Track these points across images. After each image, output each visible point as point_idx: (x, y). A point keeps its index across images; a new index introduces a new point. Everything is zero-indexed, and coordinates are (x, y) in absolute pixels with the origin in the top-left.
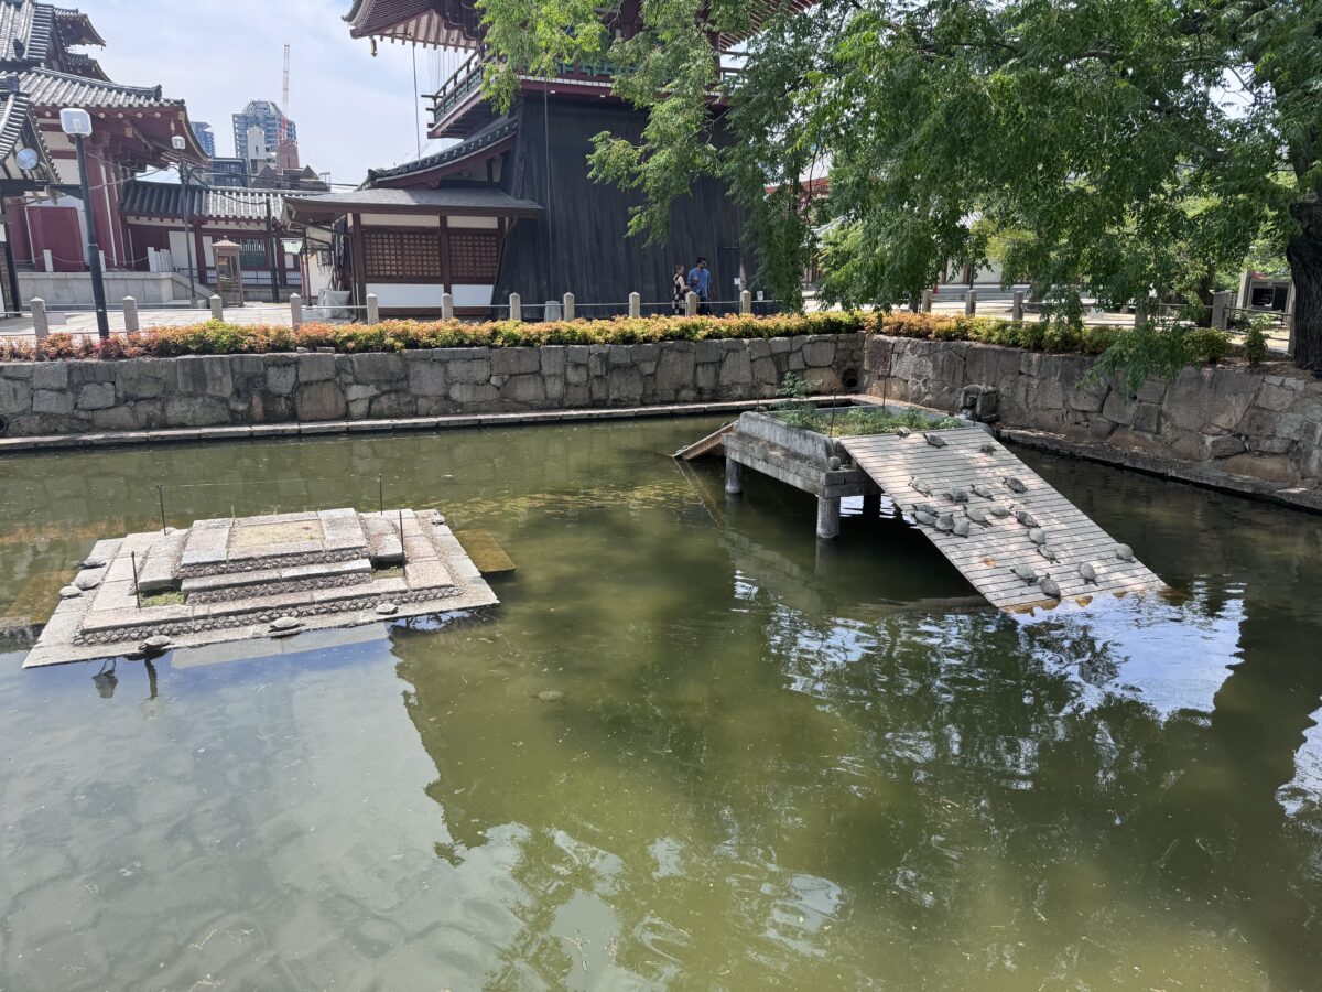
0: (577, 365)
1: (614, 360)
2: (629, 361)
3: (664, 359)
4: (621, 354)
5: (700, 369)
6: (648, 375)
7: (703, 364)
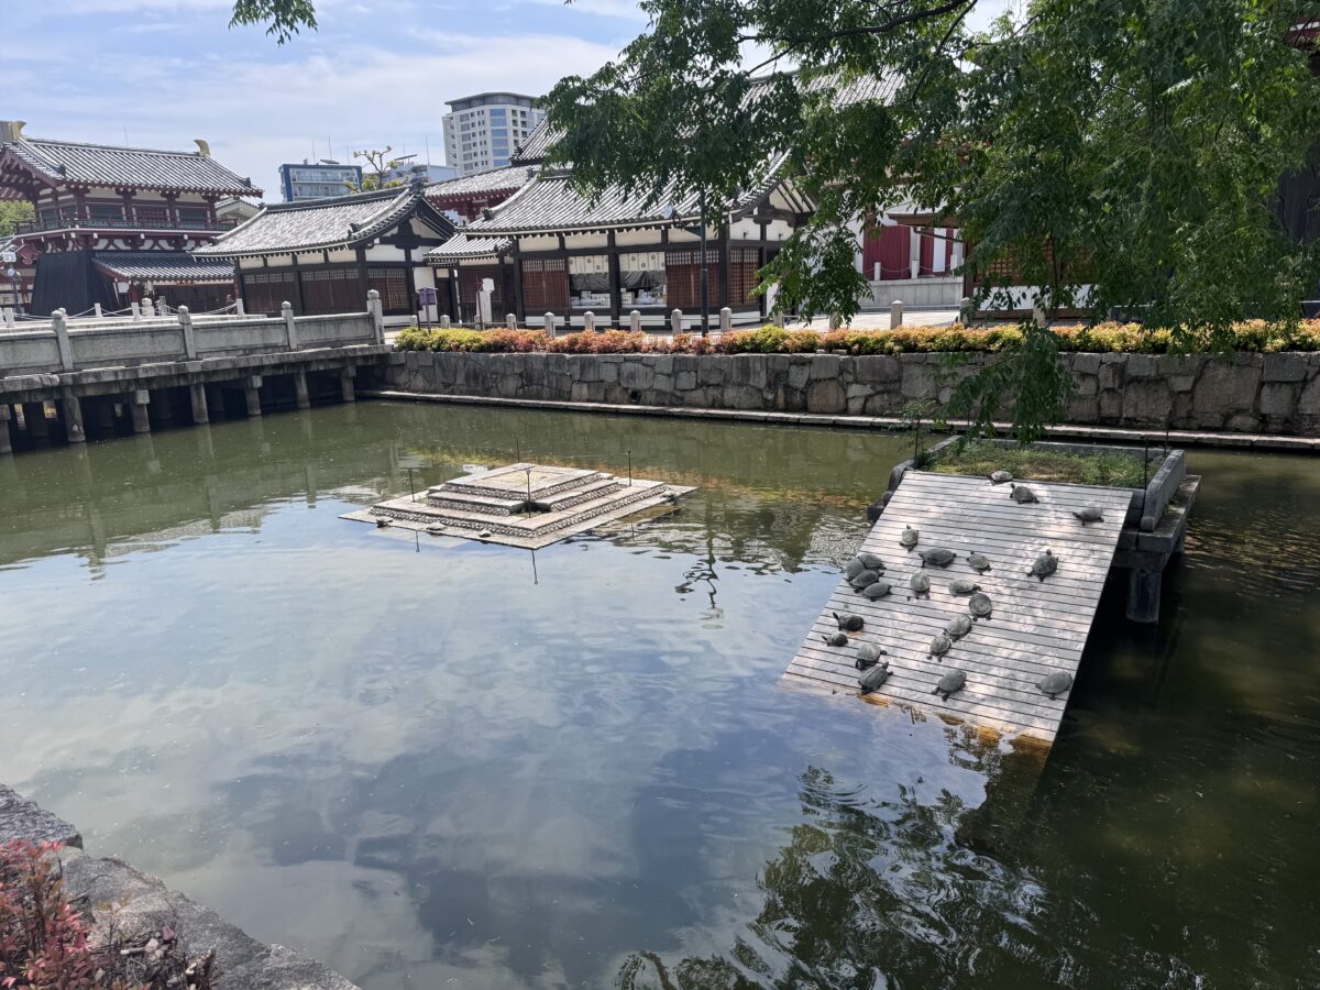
0: (1084, 375)
1: (1132, 371)
2: (1153, 374)
3: (1209, 374)
4: (1144, 366)
5: (1266, 390)
6: (1180, 392)
7: (1272, 384)
